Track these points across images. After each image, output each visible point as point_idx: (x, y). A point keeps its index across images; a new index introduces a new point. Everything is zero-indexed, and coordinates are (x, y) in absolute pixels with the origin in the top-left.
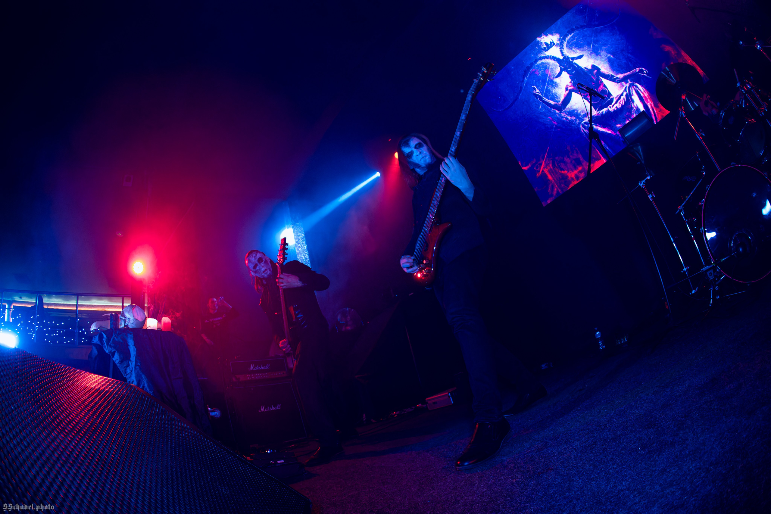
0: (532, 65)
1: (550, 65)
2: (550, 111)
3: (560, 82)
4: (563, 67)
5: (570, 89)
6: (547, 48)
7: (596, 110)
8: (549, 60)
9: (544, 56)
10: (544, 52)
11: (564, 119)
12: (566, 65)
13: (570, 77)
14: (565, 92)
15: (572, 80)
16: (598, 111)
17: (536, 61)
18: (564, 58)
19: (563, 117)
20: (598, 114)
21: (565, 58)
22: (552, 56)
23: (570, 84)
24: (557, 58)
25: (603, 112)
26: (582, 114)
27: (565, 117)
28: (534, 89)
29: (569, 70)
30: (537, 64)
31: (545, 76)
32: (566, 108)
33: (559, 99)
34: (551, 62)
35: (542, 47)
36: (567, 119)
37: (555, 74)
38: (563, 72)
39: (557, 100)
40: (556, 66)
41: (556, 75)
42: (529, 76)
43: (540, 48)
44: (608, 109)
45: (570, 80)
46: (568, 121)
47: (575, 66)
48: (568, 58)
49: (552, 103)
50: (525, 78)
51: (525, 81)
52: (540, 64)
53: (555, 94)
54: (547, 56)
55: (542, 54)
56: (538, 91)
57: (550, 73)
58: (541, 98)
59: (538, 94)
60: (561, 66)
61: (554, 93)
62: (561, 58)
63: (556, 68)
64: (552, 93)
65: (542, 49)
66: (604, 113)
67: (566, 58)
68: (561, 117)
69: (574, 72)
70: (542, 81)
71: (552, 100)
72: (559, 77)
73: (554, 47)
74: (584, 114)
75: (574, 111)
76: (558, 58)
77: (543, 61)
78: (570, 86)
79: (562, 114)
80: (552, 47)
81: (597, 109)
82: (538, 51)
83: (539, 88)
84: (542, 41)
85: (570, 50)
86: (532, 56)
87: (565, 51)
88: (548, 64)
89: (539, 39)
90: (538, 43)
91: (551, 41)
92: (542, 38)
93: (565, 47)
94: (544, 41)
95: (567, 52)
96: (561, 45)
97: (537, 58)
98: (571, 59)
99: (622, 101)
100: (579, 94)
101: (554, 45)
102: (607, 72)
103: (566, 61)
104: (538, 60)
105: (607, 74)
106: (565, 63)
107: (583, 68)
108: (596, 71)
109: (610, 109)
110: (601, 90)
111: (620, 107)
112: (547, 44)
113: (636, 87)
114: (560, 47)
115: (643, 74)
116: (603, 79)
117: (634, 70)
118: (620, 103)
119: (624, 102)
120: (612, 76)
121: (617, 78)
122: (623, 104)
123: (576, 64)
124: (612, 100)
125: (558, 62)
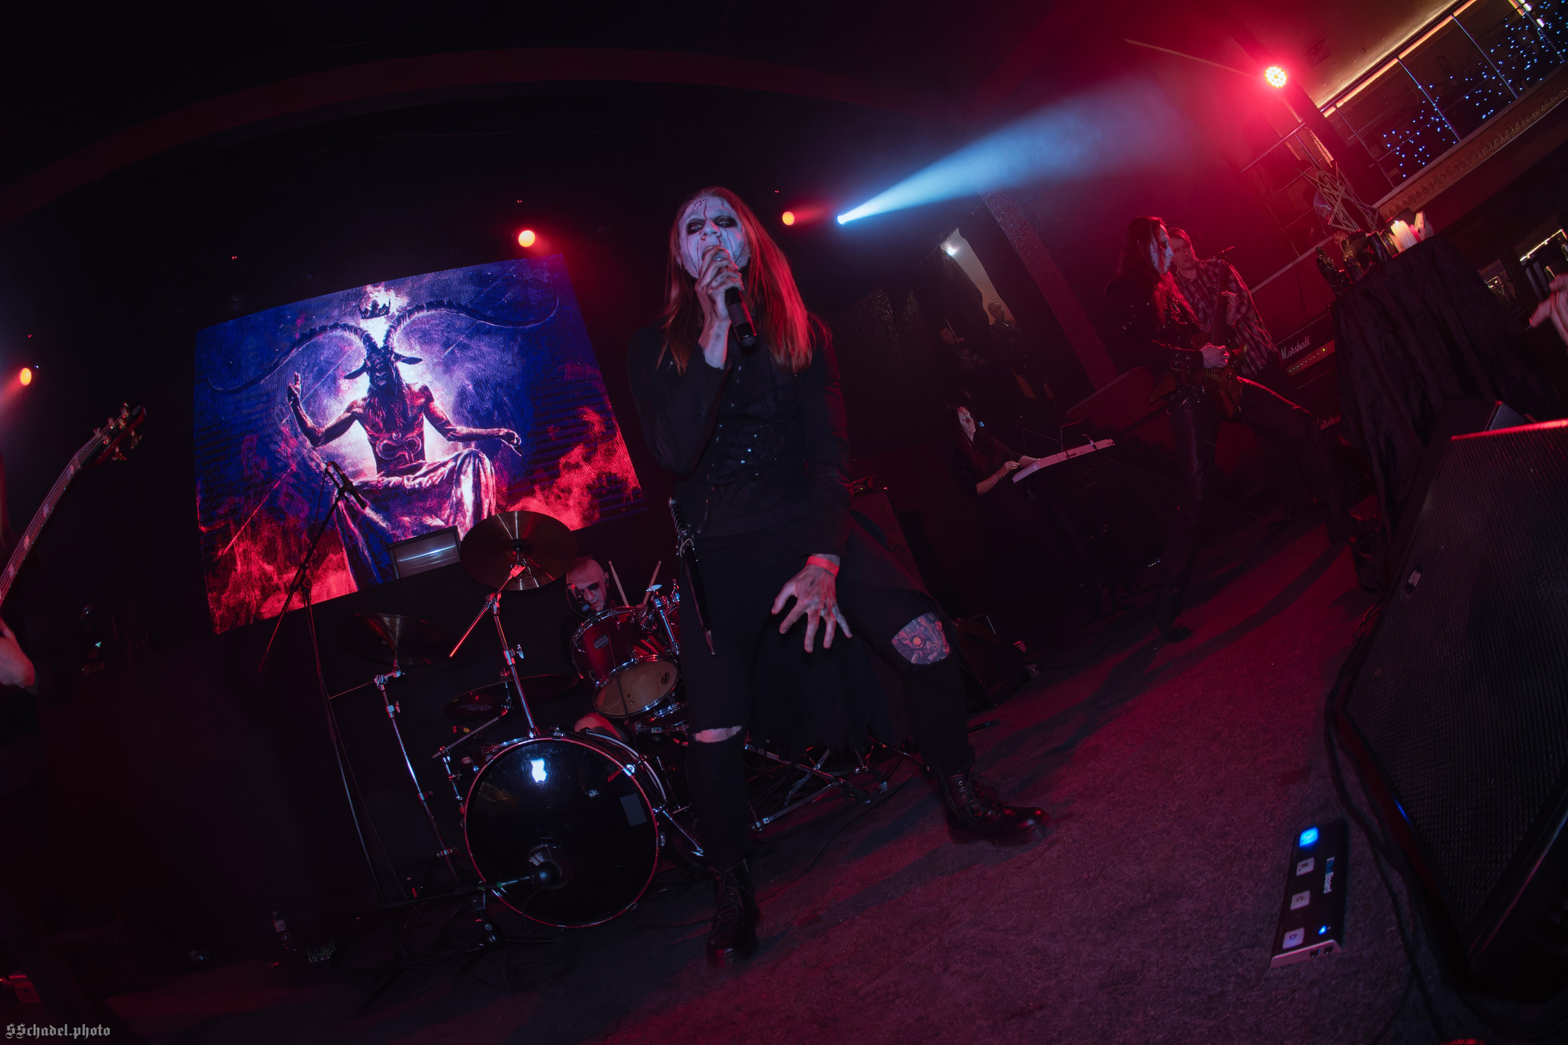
0: (324, 329)
1: (351, 349)
2: (297, 437)
3: (347, 388)
4: (369, 364)
5: (356, 412)
6: (369, 314)
7: (378, 472)
8: (357, 337)
9: (355, 325)
10: (360, 317)
11: (314, 464)
12: (379, 363)
13: (370, 390)
14: (344, 413)
15: (369, 397)
16: (381, 476)
17: (335, 327)
18: (384, 348)
19: (312, 460)
20: (379, 482)
21: (386, 348)
22: (366, 333)
23: (361, 403)
24: (373, 341)
25: (389, 482)
26: (351, 469)
27: (317, 460)
28: (297, 379)
29: (377, 374)
30: (331, 334)
31: (329, 363)
32: (328, 444)
33: (325, 421)
34: (358, 343)
35: (363, 307)
36: (318, 465)
37: (349, 371)
38: (365, 374)
39: (321, 421)
40: (360, 354)
41: (348, 373)
42: (303, 349)
43: (359, 306)
44: (403, 480)
45: (365, 394)
46: (318, 471)
47: (392, 374)
48: (392, 352)
49: (310, 422)
50: (295, 350)
51: (291, 354)
52: (336, 337)
53: (324, 410)
54: (360, 329)
55: (353, 319)
56: (299, 387)
57: (342, 362)
58: (296, 402)
59: (296, 392)
60: (368, 360)
61: (323, 404)
62: (380, 344)
63: (358, 359)
64: (320, 404)
65: (360, 310)
66: (391, 484)
67: (387, 350)
68: (310, 457)
69: (382, 384)
70: (319, 370)
71: (313, 416)
72: (351, 380)
73: (382, 317)
74: (353, 472)
75: (338, 456)
76: (375, 343)
77: (347, 334)
78: (358, 407)
79: (315, 452)
80: (379, 316)
81: (382, 473)
82: (351, 311)
83: (304, 382)
84: (371, 295)
85: (409, 339)
86: (336, 313)
87: (396, 336)
88: (350, 344)
89: (369, 288)
90: (362, 296)
91: (387, 305)
92: (376, 289)
93: (405, 329)
94: (375, 299)
95: (398, 341)
96: (399, 320)
97: (340, 323)
98: (394, 358)
99: (437, 477)
100: (366, 429)
101: (386, 316)
102: (442, 411)
103: (384, 356)
104: (338, 328)
105: (441, 414)
106: (379, 359)
107: (404, 383)
108: (423, 400)
109: (406, 482)
110: (409, 439)
111: (428, 485)
112: (375, 305)
113: (481, 461)
114: (394, 323)
115: (509, 443)
116: (426, 422)
117: (496, 429)
118: (430, 478)
119: (439, 480)
120: (448, 423)
121: (454, 430)
122: (437, 483)
123: (397, 369)
124: (419, 467)
125: (368, 350)
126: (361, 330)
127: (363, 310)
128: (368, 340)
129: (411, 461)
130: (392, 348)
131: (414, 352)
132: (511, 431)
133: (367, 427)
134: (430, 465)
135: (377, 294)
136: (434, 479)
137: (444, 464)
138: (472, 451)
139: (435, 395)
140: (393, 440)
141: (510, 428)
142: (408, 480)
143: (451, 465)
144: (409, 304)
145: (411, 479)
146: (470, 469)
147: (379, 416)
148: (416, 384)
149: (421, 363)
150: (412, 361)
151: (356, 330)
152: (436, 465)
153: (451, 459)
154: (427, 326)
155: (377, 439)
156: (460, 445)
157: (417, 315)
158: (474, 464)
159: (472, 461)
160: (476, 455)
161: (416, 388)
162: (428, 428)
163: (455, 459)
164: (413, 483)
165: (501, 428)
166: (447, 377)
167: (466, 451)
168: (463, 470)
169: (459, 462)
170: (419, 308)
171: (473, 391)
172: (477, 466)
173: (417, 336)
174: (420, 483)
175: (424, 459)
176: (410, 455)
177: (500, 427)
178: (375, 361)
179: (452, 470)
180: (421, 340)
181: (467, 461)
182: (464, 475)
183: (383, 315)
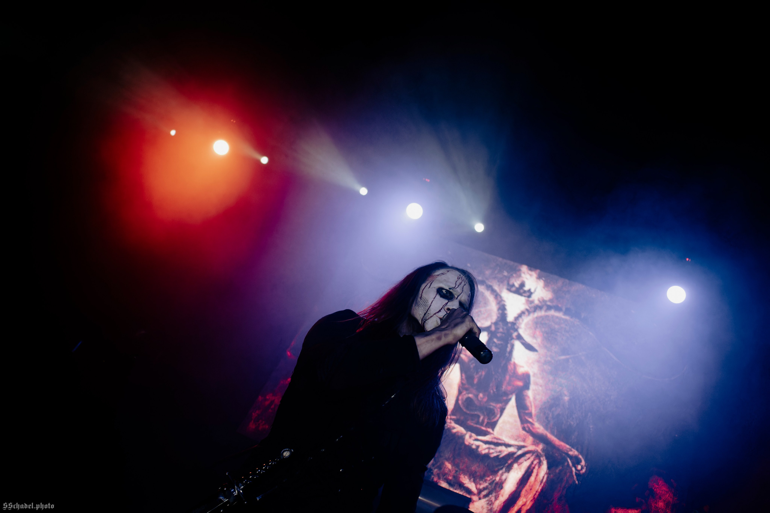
1: (485, 307)
4: (493, 328)
5: (461, 358)
6: (513, 289)
7: (450, 415)
9: (498, 290)
10: (505, 287)
12: (501, 332)
16: (451, 419)
21: (513, 324)
22: (503, 303)
24: (506, 312)
25: (454, 428)
29: (495, 340)
34: (493, 306)
35: (512, 281)
38: (485, 334)
40: (489, 315)
43: (509, 278)
44: (465, 434)
47: (507, 347)
48: (516, 330)
55: (499, 285)
60: (495, 325)
62: (510, 318)
63: (486, 319)
65: (508, 282)
66: (455, 431)
67: (514, 326)
76: (507, 314)
81: (453, 417)
82: (501, 278)
84: (523, 275)
85: (536, 328)
86: (488, 272)
87: (526, 320)
88: (486, 303)
89: (524, 268)
90: (516, 271)
91: (532, 291)
92: (530, 272)
93: (537, 318)
94: (525, 280)
95: (527, 324)
96: (537, 308)
97: (487, 281)
98: (516, 336)
99: (494, 452)
100: (462, 376)
101: (526, 298)
102: (531, 403)
103: (508, 330)
104: (484, 285)
105: (529, 404)
106: (503, 329)
107: (513, 360)
108: (520, 384)
109: (467, 437)
110: (492, 407)
111: (484, 452)
112: (522, 285)
113: (540, 464)
114: (530, 308)
115: (575, 465)
116: (513, 402)
117: (568, 446)
118: (489, 448)
119: (495, 455)
120: (530, 415)
121: (532, 424)
122: (492, 456)
123: (512, 346)
124: (485, 433)
125: (498, 317)
126: (501, 297)
127: (511, 283)
128: (502, 308)
129: (482, 424)
130: (518, 327)
131: (535, 341)
132: (580, 457)
133: (463, 375)
134: (495, 438)
135: (528, 276)
136: (491, 451)
137: (507, 445)
138: (537, 451)
139: (532, 387)
140: (478, 399)
141: (581, 453)
142: (471, 437)
143: (511, 449)
144: (551, 300)
145: (473, 438)
146: (525, 464)
147: (477, 373)
148: (523, 367)
149: (536, 353)
150: (529, 347)
151: (497, 296)
152: (500, 441)
153: (516, 445)
154: (556, 327)
155: (466, 389)
156: (530, 439)
157: (552, 313)
158: (532, 463)
159: (532, 459)
160: (538, 456)
161: (521, 370)
162: (511, 408)
163: (520, 448)
164: (472, 442)
165: (574, 448)
166: (551, 378)
167: (531, 448)
168: (520, 461)
169: (520, 452)
170: (557, 309)
171: (567, 403)
172: (533, 466)
173: (543, 330)
174: (478, 447)
175: (493, 430)
176: (483, 421)
177: (573, 446)
178: (499, 329)
179: (510, 455)
180: (545, 335)
181: (528, 456)
182: (518, 465)
183: (525, 296)
